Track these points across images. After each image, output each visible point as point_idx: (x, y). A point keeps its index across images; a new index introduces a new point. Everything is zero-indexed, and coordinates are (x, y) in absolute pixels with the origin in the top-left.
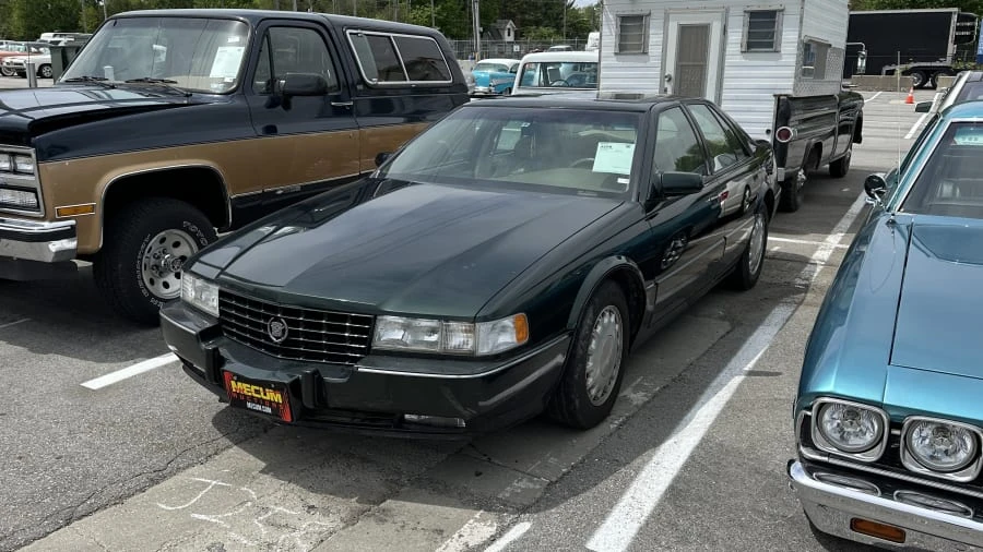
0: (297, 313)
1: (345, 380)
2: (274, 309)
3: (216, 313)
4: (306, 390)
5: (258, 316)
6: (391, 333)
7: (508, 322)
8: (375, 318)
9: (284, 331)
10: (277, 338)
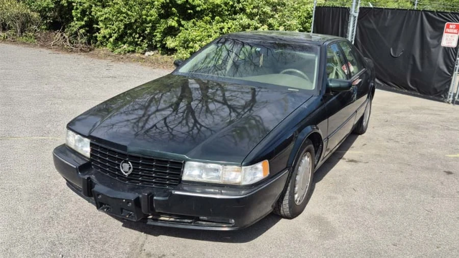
0: (138, 158)
1: (167, 198)
2: (124, 156)
3: (88, 155)
4: (144, 204)
5: (115, 159)
6: (193, 171)
7: (259, 165)
8: (184, 163)
9: (130, 168)
10: (126, 172)
